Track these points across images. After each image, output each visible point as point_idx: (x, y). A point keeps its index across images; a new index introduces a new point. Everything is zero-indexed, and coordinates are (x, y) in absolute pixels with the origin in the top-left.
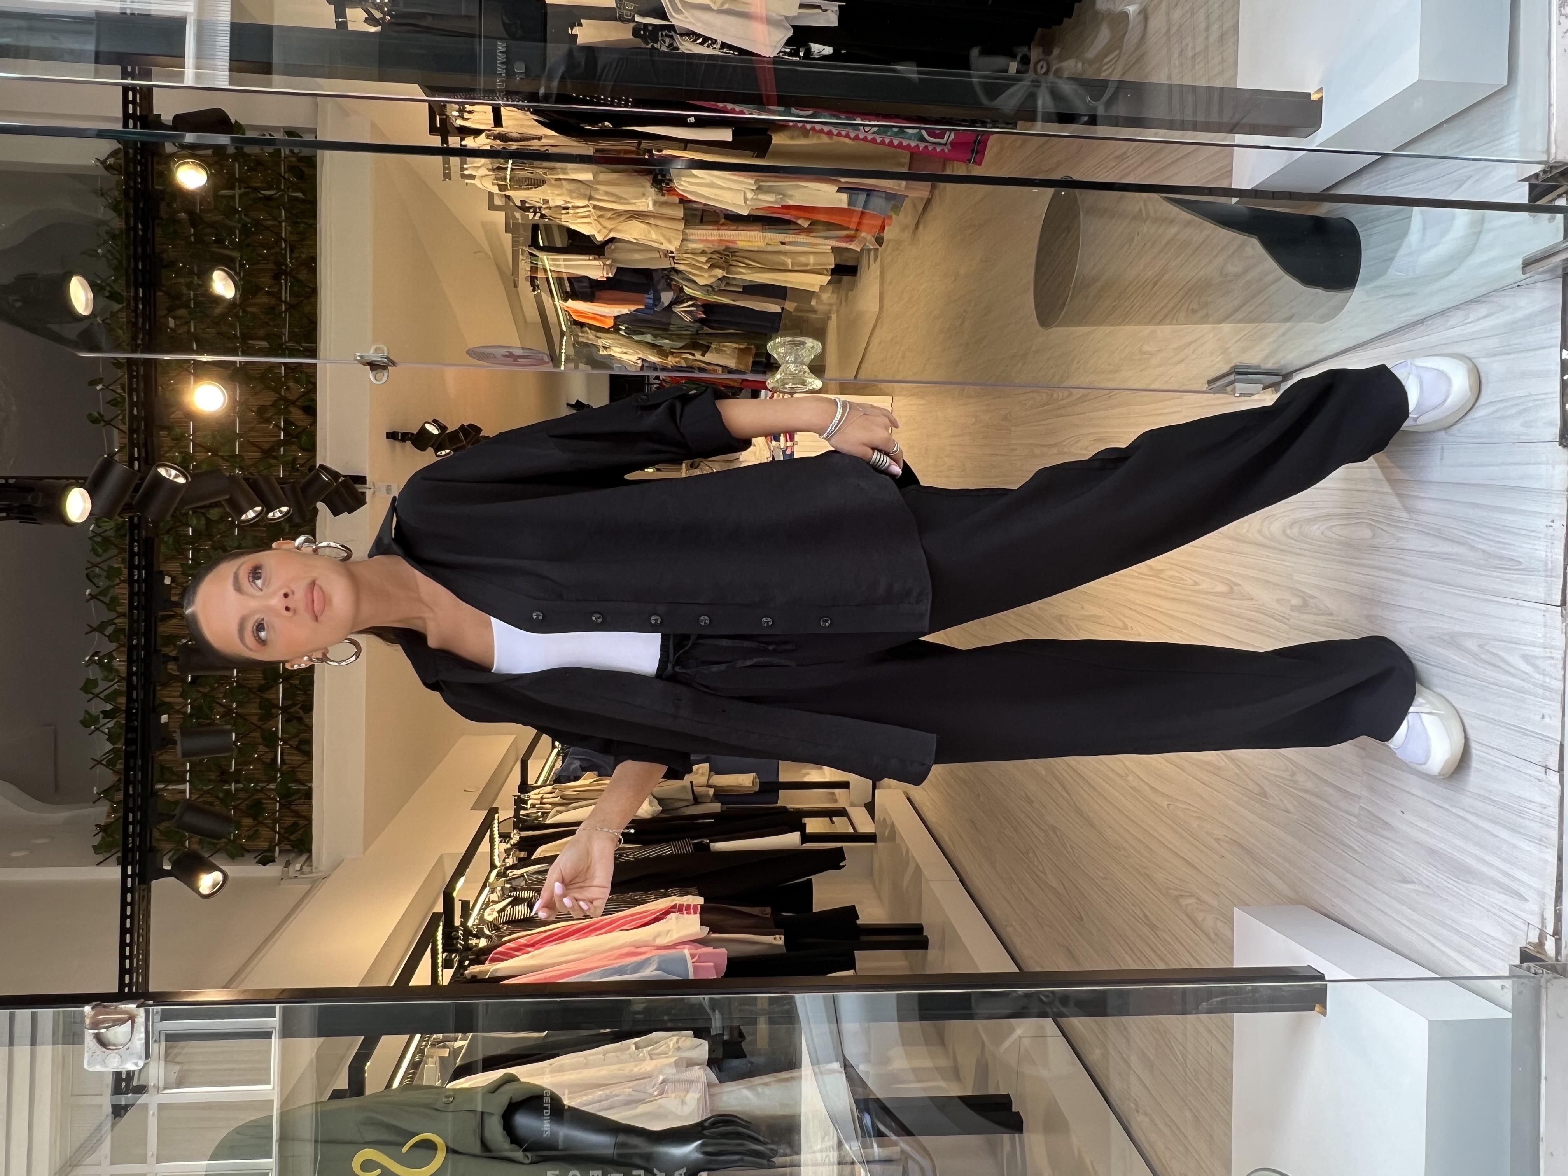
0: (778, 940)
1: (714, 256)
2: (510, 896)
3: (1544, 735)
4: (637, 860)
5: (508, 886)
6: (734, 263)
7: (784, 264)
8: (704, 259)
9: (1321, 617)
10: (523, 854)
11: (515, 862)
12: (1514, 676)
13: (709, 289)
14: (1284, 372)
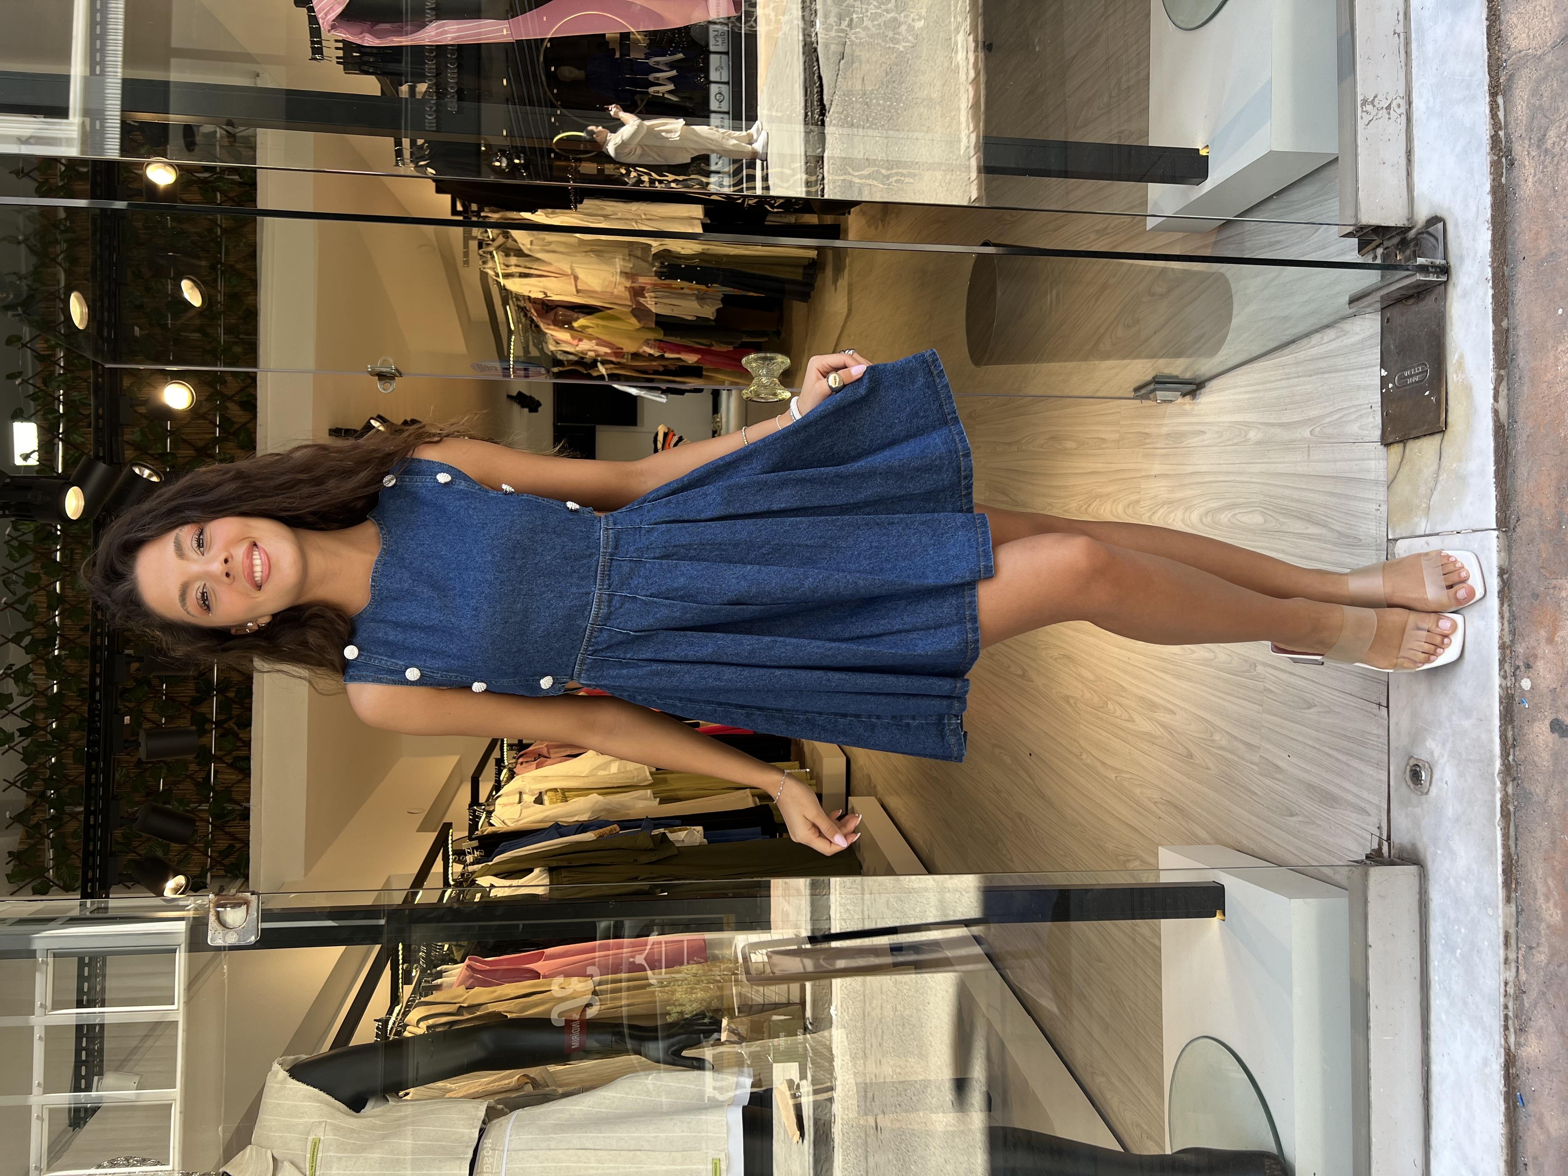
14: (1198, 380)
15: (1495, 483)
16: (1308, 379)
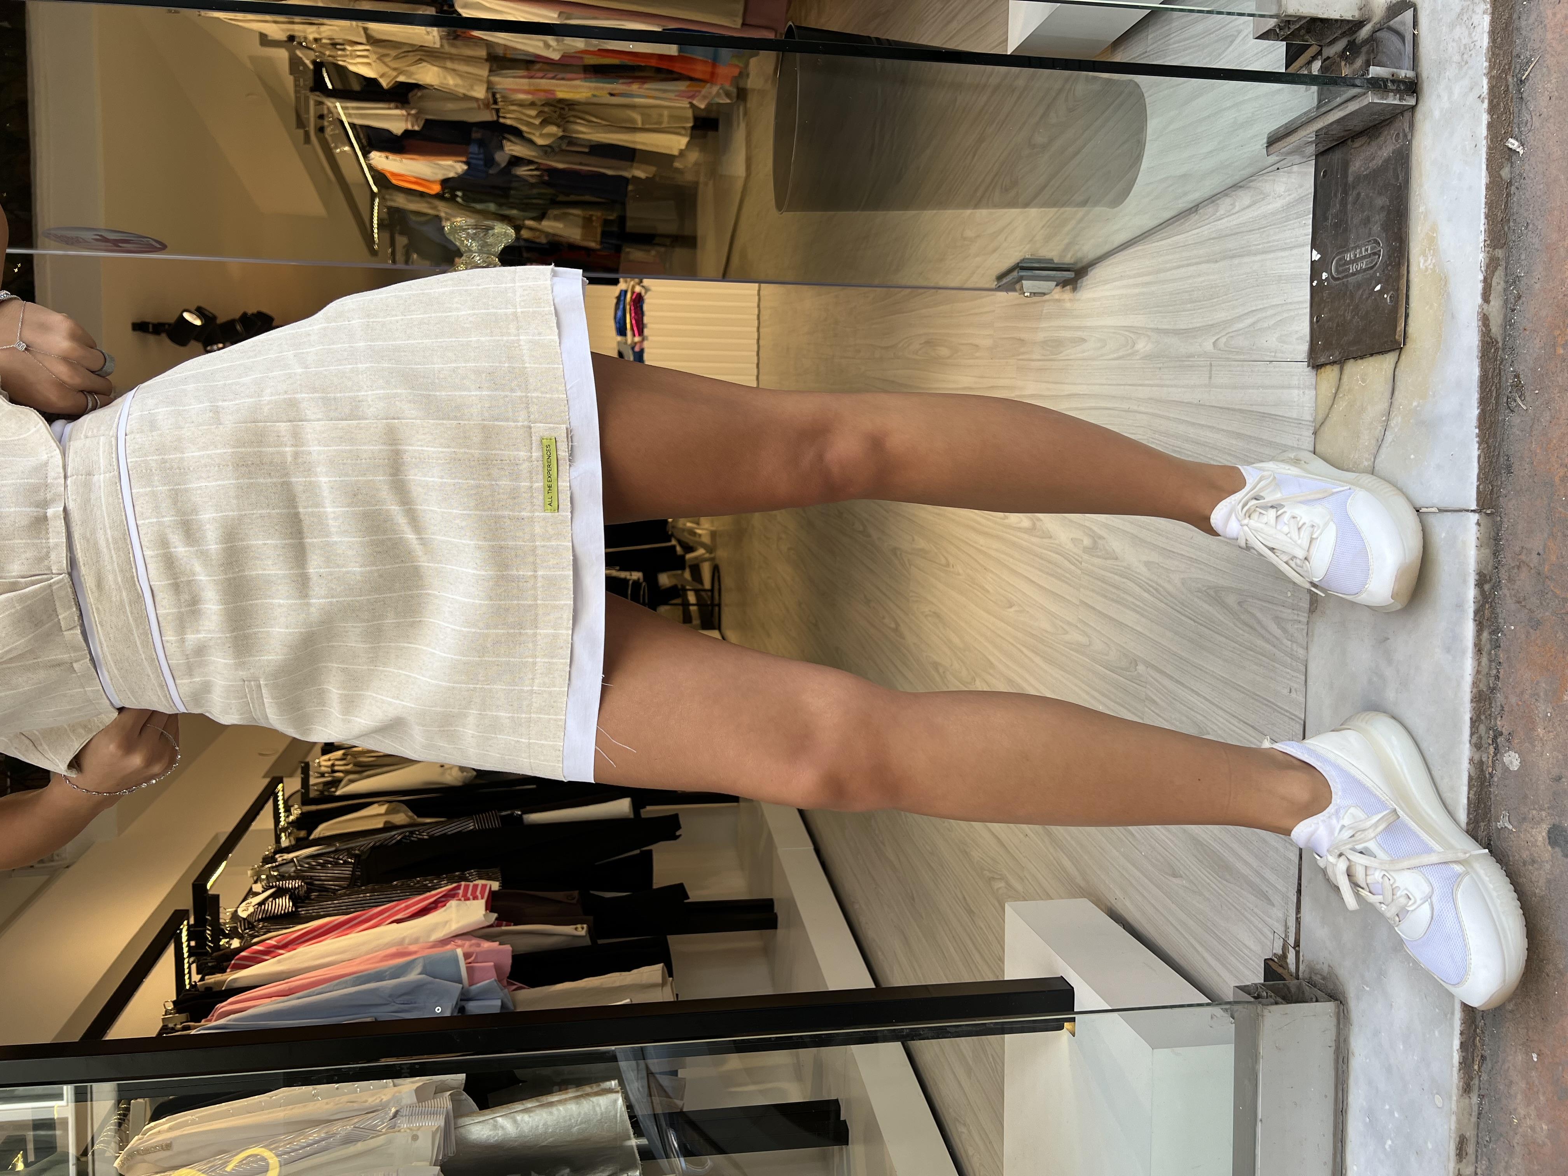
0: (581, 931)
1: (546, 109)
2: (272, 887)
3: (1291, 713)
4: (432, 837)
5: (276, 874)
6: (572, 119)
7: (633, 121)
8: (533, 113)
9: (1109, 562)
10: (302, 834)
11: (293, 842)
12: (1267, 641)
13: (547, 150)
14: (1079, 265)
15: (1478, 436)
16: (1213, 265)
